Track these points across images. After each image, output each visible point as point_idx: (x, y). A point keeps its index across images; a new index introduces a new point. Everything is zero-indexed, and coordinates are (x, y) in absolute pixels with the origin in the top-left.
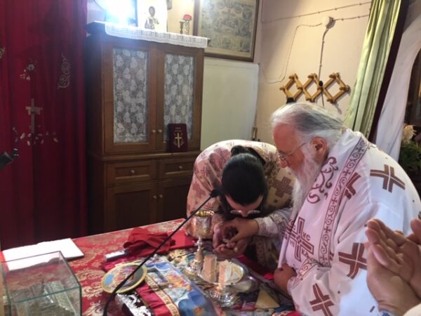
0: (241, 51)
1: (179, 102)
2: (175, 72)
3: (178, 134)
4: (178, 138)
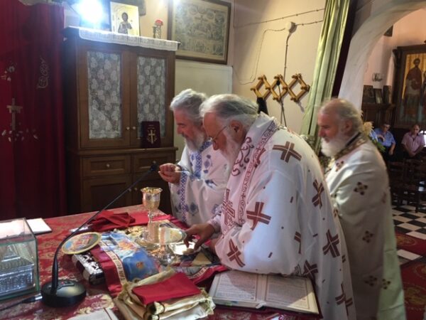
0: (214, 54)
1: (152, 102)
2: (148, 73)
3: (151, 131)
4: (152, 134)
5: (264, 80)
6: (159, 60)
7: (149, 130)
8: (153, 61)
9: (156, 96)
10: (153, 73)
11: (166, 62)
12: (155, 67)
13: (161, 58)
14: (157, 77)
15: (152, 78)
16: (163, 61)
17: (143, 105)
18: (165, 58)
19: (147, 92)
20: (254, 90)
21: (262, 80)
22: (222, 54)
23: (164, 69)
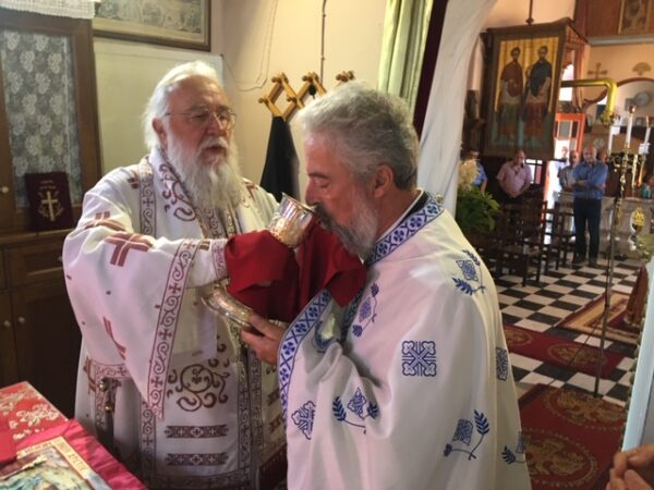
0: (183, 30)
1: (46, 129)
2: (29, 67)
3: (49, 194)
4: (50, 201)
5: (284, 84)
6: (54, 40)
7: (44, 192)
8: (41, 42)
9: (53, 117)
10: (43, 67)
11: (70, 44)
12: (46, 55)
13: (60, 35)
14: (51, 76)
15: (40, 78)
16: (65, 41)
17: (22, 138)
18: (68, 36)
19: (31, 109)
20: (266, 102)
21: (280, 83)
22: (198, 31)
23: (67, 58)
